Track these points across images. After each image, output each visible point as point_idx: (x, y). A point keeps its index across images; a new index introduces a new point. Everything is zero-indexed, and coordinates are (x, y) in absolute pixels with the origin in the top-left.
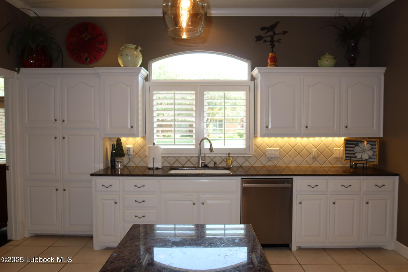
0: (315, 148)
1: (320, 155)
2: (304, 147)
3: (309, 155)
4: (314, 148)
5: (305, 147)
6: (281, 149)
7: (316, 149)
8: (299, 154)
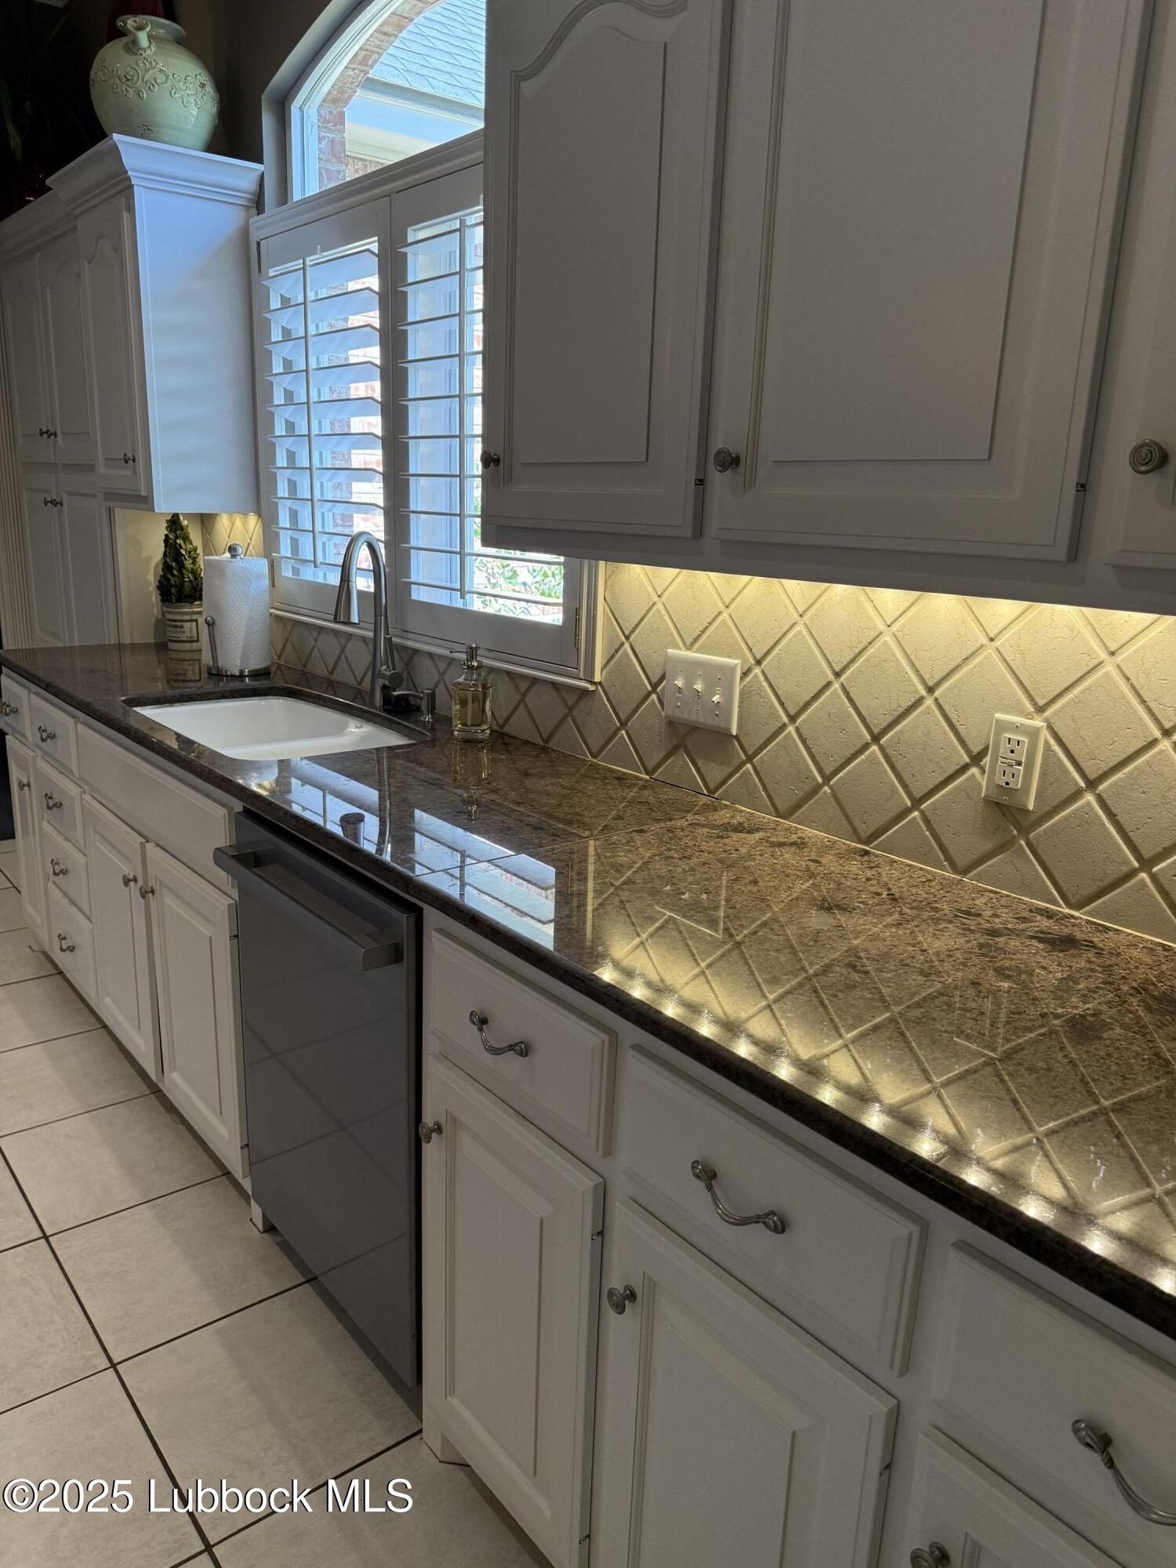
0: (1031, 709)
1: (1077, 794)
2: (923, 681)
3: (965, 768)
4: (1021, 712)
5: (939, 683)
6: (757, 671)
7: (1038, 722)
8: (876, 739)
